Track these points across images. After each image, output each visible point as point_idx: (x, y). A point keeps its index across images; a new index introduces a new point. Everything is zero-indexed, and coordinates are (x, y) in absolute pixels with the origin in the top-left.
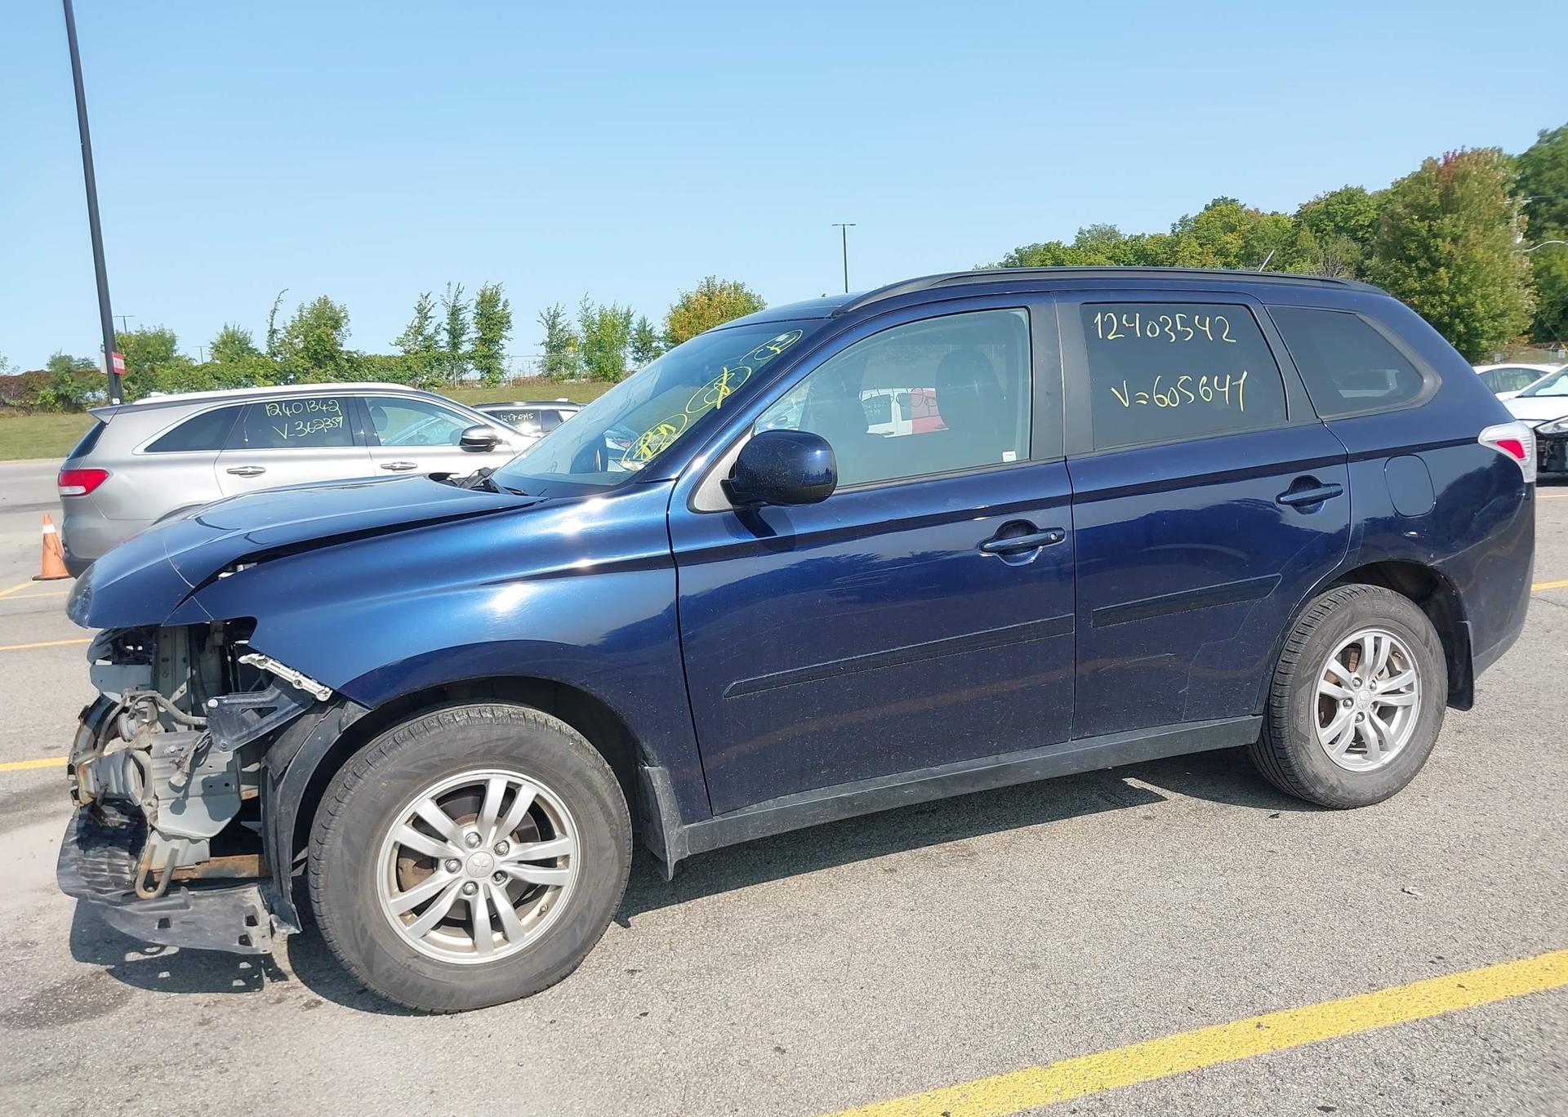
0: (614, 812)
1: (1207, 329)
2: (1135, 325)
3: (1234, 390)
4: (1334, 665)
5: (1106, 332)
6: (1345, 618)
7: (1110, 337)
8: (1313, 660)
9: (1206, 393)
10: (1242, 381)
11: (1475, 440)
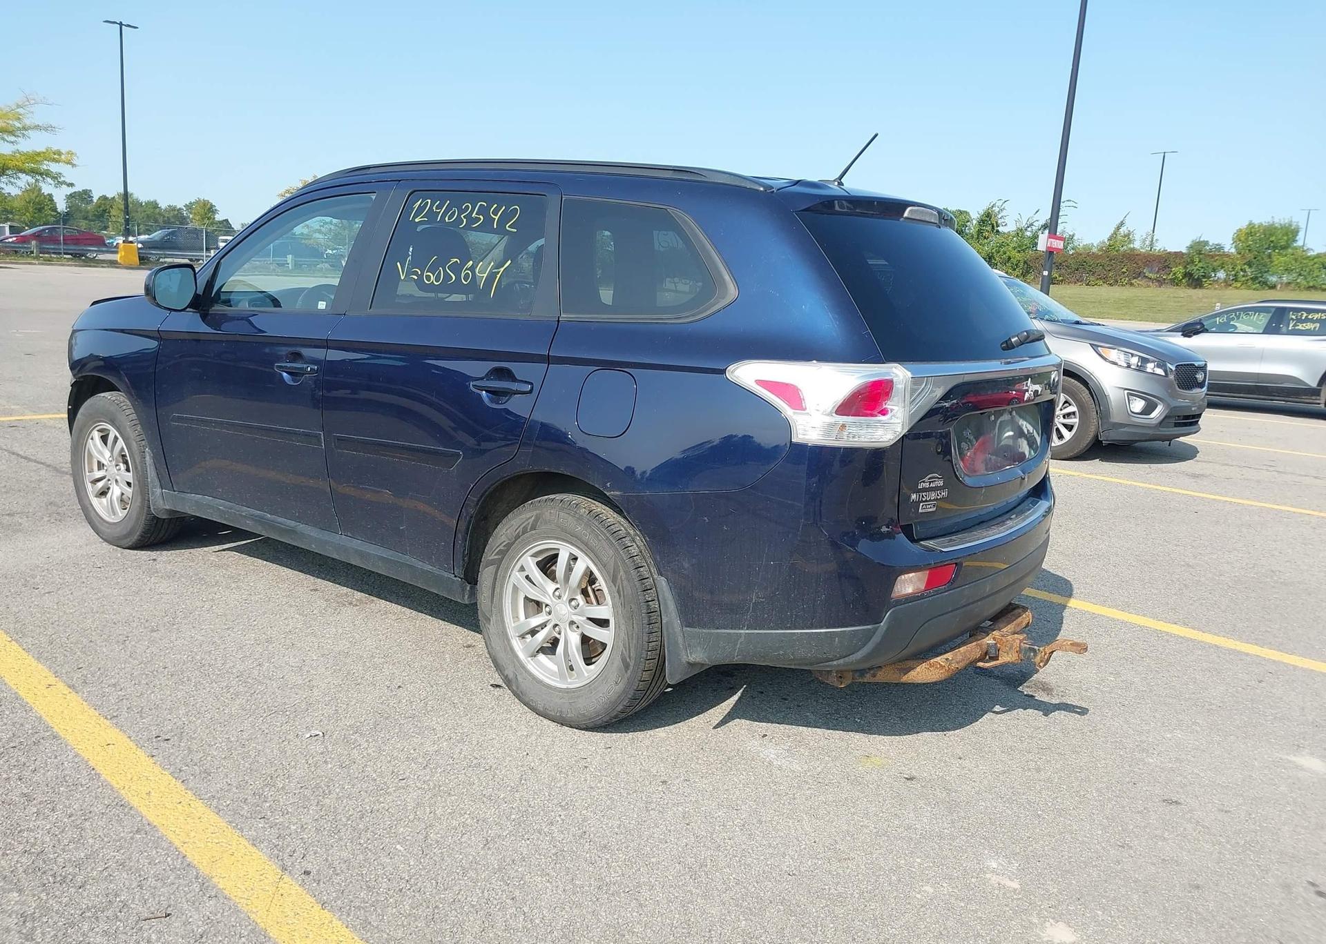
0: (139, 468)
1: (497, 218)
2: (440, 212)
3: (492, 277)
4: (530, 564)
5: (415, 217)
6: (529, 518)
7: (417, 220)
8: (497, 548)
9: (466, 277)
10: (502, 269)
11: (723, 372)
